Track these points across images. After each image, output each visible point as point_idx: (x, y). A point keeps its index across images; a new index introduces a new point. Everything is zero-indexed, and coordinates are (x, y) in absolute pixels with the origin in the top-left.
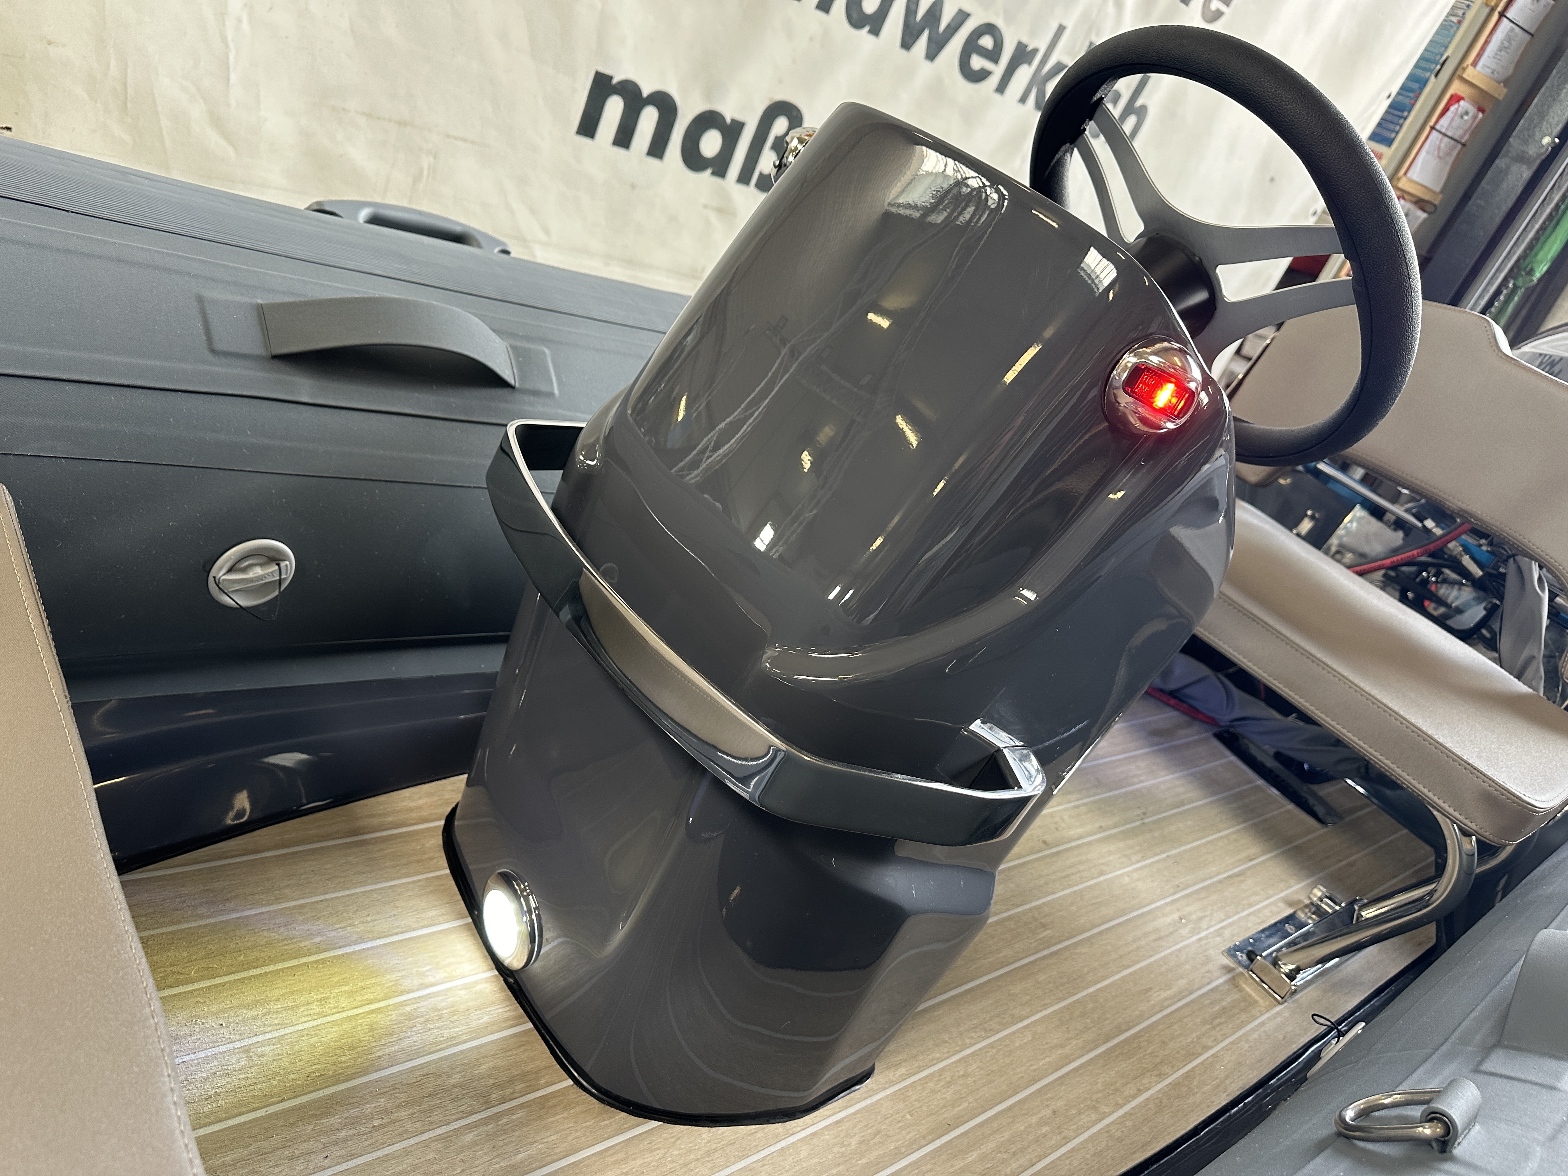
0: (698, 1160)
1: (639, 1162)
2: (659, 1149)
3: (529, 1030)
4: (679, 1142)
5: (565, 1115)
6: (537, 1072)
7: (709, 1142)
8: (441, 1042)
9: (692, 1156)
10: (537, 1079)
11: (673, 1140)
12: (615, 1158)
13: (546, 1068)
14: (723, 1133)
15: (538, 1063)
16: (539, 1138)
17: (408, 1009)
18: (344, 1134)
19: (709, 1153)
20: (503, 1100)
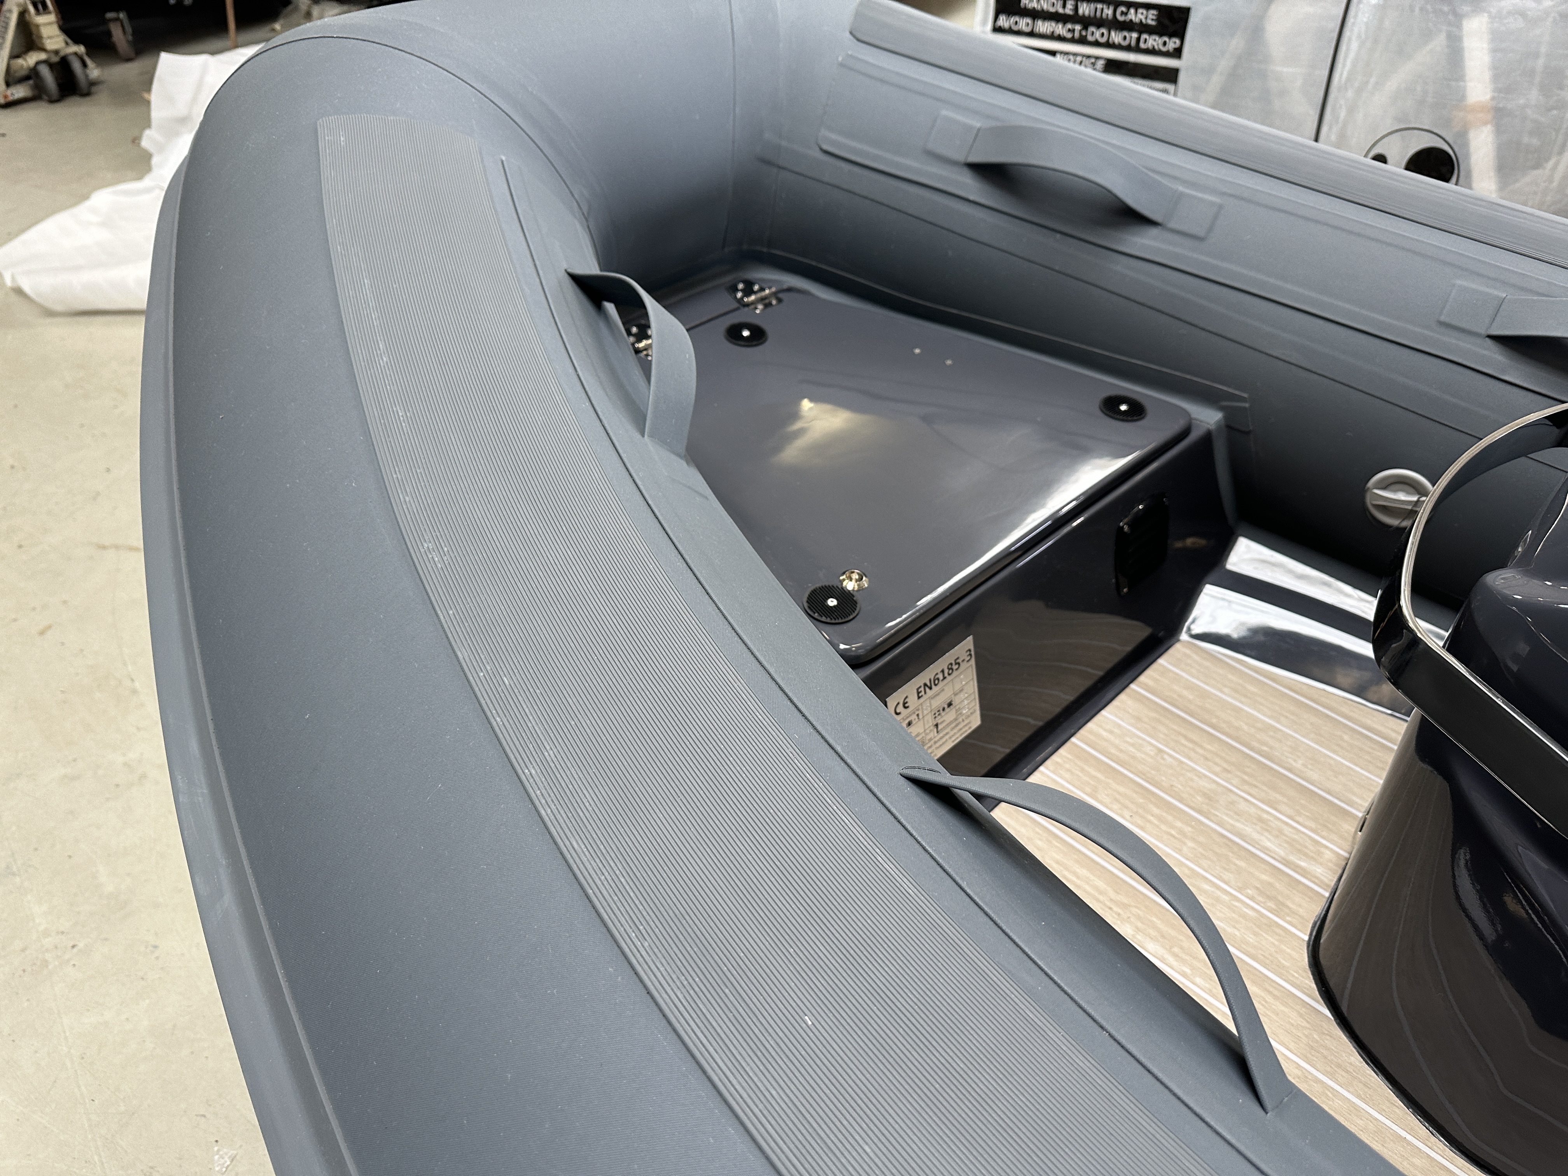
0: (1325, 1058)
1: (1286, 1010)
2: (1308, 1022)
3: (1323, 896)
4: (1328, 1037)
5: (1276, 943)
6: (1293, 913)
7: (1351, 1064)
8: (1259, 845)
9: (1325, 1052)
10: (1288, 915)
11: (1326, 1032)
12: (1271, 989)
13: (1302, 917)
14: (1371, 1076)
15: (1301, 910)
16: (1243, 931)
17: (1265, 816)
18: (1152, 818)
19: (1339, 1066)
20: (1252, 898)
